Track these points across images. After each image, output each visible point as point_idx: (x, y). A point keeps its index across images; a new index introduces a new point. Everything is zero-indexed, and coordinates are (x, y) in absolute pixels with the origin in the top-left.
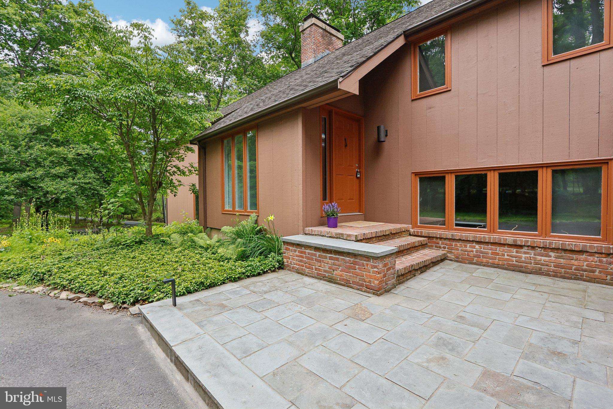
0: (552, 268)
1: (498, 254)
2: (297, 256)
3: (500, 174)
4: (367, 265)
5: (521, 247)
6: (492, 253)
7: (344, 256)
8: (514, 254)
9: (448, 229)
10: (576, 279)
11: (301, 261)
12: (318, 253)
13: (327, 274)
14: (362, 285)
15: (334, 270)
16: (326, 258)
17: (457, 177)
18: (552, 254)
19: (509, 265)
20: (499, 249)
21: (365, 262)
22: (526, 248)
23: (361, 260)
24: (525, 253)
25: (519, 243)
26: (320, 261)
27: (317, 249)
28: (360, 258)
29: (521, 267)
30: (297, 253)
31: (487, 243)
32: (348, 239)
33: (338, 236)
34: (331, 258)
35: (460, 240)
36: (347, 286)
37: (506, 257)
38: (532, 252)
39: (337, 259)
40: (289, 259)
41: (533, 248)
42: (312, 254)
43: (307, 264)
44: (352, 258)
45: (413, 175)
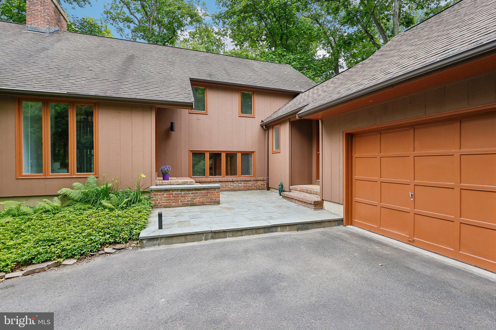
0: (243, 187)
1: (227, 186)
2: (165, 197)
3: (226, 154)
4: (214, 192)
5: (234, 181)
6: (225, 186)
7: (201, 191)
8: (232, 184)
9: (207, 177)
10: (248, 190)
11: (169, 200)
12: (183, 193)
13: (189, 203)
14: (212, 202)
15: (194, 199)
16: (189, 194)
17: (210, 153)
18: (243, 183)
19: (231, 189)
20: (227, 183)
21: (213, 191)
22: (235, 182)
23: (212, 190)
24: (235, 184)
25: (234, 180)
26: (184, 197)
27: (182, 190)
28: (211, 190)
29: (234, 189)
30: (165, 195)
31: (223, 182)
32: (191, 184)
33: (184, 183)
34: (192, 193)
35: (213, 182)
36: (203, 205)
37: (230, 186)
38: (237, 183)
39: (197, 193)
40: (157, 200)
41: (237, 181)
42: (179, 194)
43: (174, 201)
44: (206, 191)
45: (190, 151)
